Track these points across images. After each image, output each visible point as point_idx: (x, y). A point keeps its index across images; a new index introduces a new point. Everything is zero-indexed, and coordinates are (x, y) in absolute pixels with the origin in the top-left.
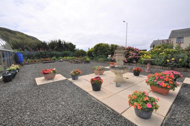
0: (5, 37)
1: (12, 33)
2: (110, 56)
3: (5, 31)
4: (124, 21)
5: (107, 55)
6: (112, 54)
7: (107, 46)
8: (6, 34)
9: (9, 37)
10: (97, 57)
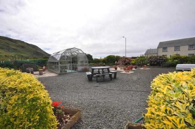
0: (6, 46)
1: (13, 42)
2: (116, 62)
3: (5, 40)
4: (123, 37)
5: (114, 62)
6: (117, 61)
7: (114, 56)
8: (6, 43)
9: (10, 45)
10: (109, 63)
